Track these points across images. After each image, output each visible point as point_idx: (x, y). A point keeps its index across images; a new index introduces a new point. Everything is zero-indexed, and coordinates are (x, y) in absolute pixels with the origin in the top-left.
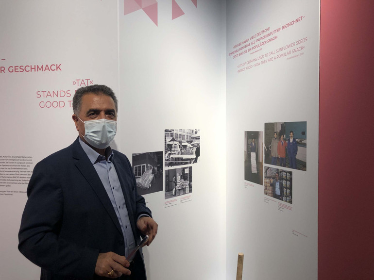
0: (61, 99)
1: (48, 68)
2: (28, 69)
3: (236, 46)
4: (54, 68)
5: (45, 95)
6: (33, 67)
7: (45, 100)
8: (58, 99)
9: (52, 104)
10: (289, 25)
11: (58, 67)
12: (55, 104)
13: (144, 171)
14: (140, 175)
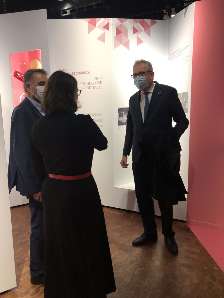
0: (90, 85)
1: (84, 73)
2: (77, 73)
3: (171, 55)
4: (87, 72)
5: (84, 84)
6: (79, 73)
7: (84, 86)
8: (89, 86)
9: (86, 88)
10: (186, 48)
11: (88, 72)
12: (88, 88)
13: (123, 115)
14: (121, 117)
